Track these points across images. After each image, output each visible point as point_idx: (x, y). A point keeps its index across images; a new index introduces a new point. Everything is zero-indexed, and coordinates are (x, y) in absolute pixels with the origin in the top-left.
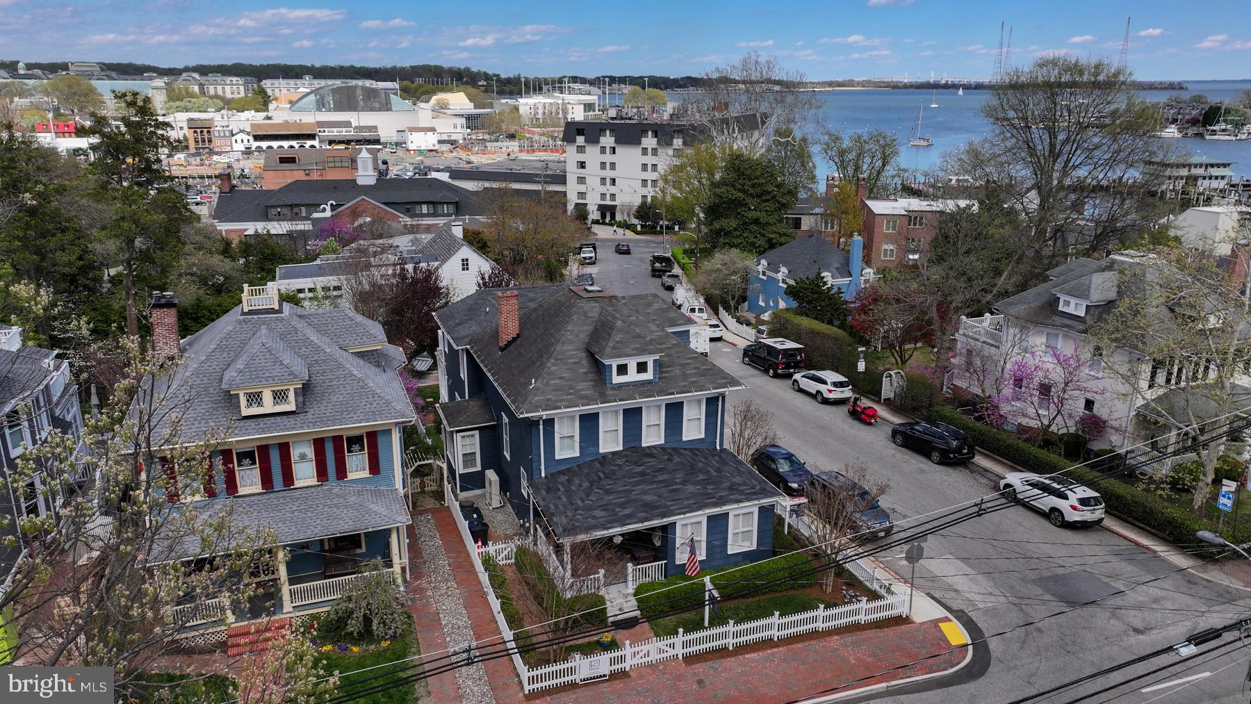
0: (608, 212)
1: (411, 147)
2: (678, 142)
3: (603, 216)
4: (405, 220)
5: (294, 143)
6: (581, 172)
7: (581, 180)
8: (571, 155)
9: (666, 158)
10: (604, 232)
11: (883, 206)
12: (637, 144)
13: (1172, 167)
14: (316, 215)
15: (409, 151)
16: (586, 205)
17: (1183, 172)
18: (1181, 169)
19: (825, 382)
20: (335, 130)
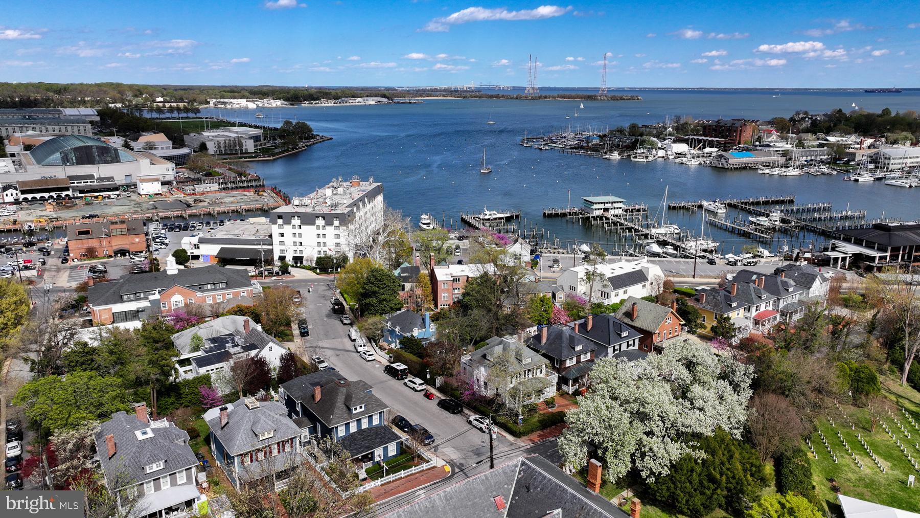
0: (298, 260)
1: (143, 192)
2: (336, 222)
3: (296, 263)
4: (199, 294)
5: (53, 194)
6: (282, 239)
7: (282, 243)
8: (275, 230)
9: (330, 231)
10: (298, 274)
11: (442, 273)
12: (314, 224)
13: (596, 203)
14: (151, 297)
15: (141, 195)
16: (285, 257)
17: (602, 206)
18: (600, 205)
19: (415, 384)
20: (82, 181)
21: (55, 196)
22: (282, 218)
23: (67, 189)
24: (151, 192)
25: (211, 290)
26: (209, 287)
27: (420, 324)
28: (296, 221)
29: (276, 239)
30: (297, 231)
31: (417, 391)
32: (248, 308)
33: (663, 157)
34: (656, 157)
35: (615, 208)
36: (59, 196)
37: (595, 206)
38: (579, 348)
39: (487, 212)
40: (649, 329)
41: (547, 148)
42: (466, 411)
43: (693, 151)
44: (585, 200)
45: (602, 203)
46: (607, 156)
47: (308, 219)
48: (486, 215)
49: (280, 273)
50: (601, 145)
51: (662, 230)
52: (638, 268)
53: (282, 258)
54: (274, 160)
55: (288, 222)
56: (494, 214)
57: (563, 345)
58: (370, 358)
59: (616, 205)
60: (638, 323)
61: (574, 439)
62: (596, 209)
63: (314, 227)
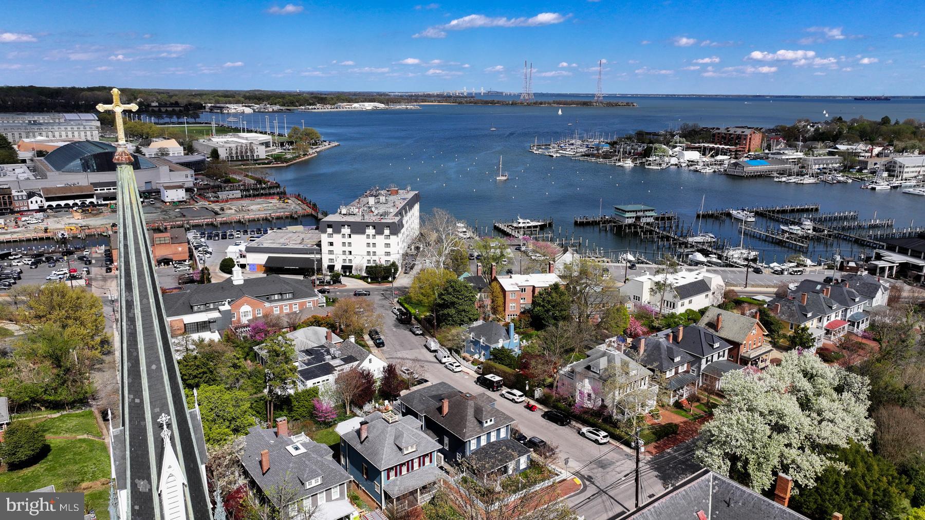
0: (347, 269)
1: (167, 200)
2: (387, 232)
3: (345, 272)
4: (267, 305)
5: (78, 201)
6: (331, 248)
7: (331, 252)
8: (325, 239)
9: (380, 240)
10: (349, 283)
11: (508, 282)
12: (363, 232)
13: (628, 212)
14: (222, 308)
15: (166, 203)
16: (334, 266)
17: (634, 215)
18: (632, 213)
19: (515, 396)
20: (105, 188)
21: (79, 203)
22: (331, 227)
23: (91, 196)
24: (176, 200)
25: (278, 300)
26: (276, 297)
27: (504, 334)
28: (346, 230)
29: (325, 248)
30: (347, 240)
31: (517, 402)
32: (323, 318)
33: (676, 165)
34: (669, 164)
35: (646, 217)
36: (83, 203)
37: (628, 215)
38: (677, 359)
39: (521, 221)
40: (736, 340)
41: (558, 155)
42: (574, 423)
43: (704, 159)
44: (616, 208)
45: (634, 211)
46: (620, 164)
47: (358, 228)
48: (519, 223)
49: (332, 283)
50: (611, 152)
51: (699, 239)
52: (700, 278)
53: (331, 268)
54: (287, 166)
55: (337, 231)
56: (528, 223)
57: (663, 356)
58: (458, 369)
59: (648, 214)
60: (723, 334)
61: (717, 453)
62: (628, 218)
63: (364, 236)
